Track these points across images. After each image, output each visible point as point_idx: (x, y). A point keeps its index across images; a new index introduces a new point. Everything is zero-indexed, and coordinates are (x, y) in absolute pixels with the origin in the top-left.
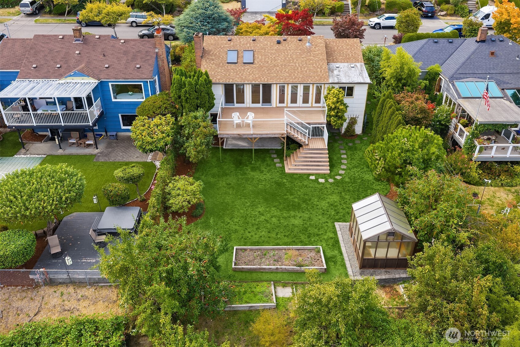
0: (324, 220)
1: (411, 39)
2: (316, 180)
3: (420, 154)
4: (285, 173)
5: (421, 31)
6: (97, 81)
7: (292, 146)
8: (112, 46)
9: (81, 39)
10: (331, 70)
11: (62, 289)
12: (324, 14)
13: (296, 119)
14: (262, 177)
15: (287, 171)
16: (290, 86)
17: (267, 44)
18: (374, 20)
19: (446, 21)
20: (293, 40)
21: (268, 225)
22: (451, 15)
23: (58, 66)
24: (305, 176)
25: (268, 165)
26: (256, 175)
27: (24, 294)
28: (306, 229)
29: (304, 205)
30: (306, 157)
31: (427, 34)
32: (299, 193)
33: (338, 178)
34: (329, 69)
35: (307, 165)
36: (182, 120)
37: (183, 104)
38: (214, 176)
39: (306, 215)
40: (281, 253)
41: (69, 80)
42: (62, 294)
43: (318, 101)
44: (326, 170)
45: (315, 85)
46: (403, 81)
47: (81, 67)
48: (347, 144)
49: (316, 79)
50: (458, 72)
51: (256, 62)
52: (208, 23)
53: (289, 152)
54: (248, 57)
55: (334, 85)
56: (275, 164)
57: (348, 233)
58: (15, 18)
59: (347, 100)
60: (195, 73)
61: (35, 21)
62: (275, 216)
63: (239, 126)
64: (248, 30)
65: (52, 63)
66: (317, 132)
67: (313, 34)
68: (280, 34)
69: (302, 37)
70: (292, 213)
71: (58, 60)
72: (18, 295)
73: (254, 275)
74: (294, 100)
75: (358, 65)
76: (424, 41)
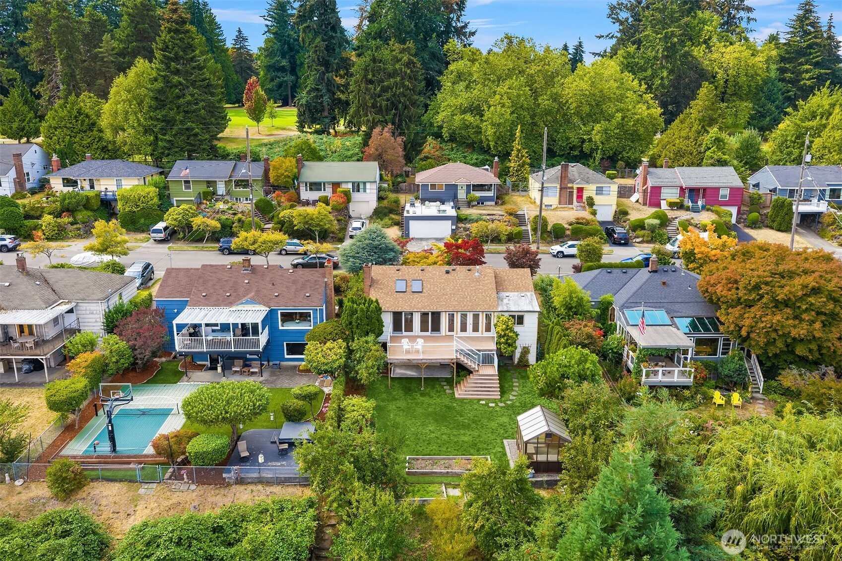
0: (494, 437)
1: (590, 269)
2: (487, 404)
3: (576, 369)
4: (455, 398)
5: (605, 260)
6: (268, 309)
7: (462, 373)
8: (281, 276)
9: (249, 269)
10: (500, 299)
11: (250, 487)
12: (500, 240)
13: (467, 346)
14: (431, 401)
15: (457, 396)
16: (459, 314)
17: (435, 274)
18: (556, 248)
19: (641, 249)
20: (461, 270)
21: (439, 441)
22: (648, 242)
23: (228, 294)
24: (475, 401)
25: (437, 391)
26: (426, 400)
27: (217, 491)
28: (475, 445)
29: (474, 425)
30: (476, 383)
31: (610, 264)
32: (469, 415)
33: (509, 402)
34: (498, 298)
35: (477, 391)
36: (354, 345)
37: (354, 330)
38: (383, 400)
39: (476, 434)
40: (450, 462)
41: (240, 307)
42: (252, 491)
43: (488, 329)
44: (497, 395)
45: (485, 313)
46: (574, 310)
47: (250, 296)
48: (519, 373)
49: (485, 308)
50: (629, 301)
51: (424, 291)
52: (375, 253)
53: (459, 378)
54: (416, 286)
55: (503, 313)
56: (445, 391)
57: (516, 447)
58: (144, 244)
59: (517, 328)
60: (365, 301)
61: (169, 248)
62: (445, 434)
63: (408, 352)
64: (415, 259)
65: (221, 291)
66: (487, 360)
67: (485, 263)
68: (449, 264)
69: (471, 267)
70: (462, 432)
71: (227, 289)
72: (212, 492)
73: (427, 479)
74: (464, 329)
75: (529, 294)
76: (597, 271)
